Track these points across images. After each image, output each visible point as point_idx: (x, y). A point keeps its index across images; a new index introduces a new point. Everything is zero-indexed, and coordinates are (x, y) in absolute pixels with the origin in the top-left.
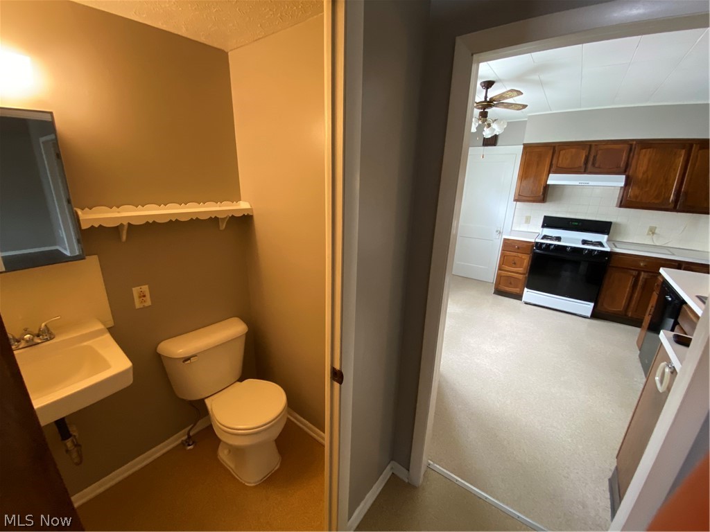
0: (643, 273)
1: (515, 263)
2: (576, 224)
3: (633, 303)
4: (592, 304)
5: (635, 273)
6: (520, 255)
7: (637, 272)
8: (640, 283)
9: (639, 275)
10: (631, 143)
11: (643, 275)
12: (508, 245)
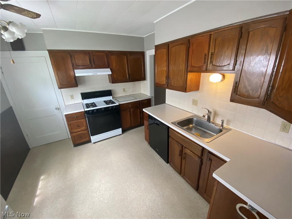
0: (131, 109)
1: (79, 126)
2: (98, 94)
3: (132, 121)
4: (121, 129)
5: (129, 110)
6: (79, 121)
7: (129, 109)
8: (132, 113)
9: (130, 110)
10: (106, 52)
11: (132, 110)
12: (69, 118)
